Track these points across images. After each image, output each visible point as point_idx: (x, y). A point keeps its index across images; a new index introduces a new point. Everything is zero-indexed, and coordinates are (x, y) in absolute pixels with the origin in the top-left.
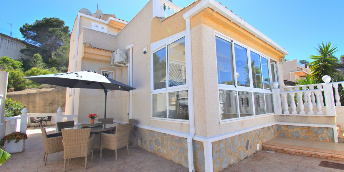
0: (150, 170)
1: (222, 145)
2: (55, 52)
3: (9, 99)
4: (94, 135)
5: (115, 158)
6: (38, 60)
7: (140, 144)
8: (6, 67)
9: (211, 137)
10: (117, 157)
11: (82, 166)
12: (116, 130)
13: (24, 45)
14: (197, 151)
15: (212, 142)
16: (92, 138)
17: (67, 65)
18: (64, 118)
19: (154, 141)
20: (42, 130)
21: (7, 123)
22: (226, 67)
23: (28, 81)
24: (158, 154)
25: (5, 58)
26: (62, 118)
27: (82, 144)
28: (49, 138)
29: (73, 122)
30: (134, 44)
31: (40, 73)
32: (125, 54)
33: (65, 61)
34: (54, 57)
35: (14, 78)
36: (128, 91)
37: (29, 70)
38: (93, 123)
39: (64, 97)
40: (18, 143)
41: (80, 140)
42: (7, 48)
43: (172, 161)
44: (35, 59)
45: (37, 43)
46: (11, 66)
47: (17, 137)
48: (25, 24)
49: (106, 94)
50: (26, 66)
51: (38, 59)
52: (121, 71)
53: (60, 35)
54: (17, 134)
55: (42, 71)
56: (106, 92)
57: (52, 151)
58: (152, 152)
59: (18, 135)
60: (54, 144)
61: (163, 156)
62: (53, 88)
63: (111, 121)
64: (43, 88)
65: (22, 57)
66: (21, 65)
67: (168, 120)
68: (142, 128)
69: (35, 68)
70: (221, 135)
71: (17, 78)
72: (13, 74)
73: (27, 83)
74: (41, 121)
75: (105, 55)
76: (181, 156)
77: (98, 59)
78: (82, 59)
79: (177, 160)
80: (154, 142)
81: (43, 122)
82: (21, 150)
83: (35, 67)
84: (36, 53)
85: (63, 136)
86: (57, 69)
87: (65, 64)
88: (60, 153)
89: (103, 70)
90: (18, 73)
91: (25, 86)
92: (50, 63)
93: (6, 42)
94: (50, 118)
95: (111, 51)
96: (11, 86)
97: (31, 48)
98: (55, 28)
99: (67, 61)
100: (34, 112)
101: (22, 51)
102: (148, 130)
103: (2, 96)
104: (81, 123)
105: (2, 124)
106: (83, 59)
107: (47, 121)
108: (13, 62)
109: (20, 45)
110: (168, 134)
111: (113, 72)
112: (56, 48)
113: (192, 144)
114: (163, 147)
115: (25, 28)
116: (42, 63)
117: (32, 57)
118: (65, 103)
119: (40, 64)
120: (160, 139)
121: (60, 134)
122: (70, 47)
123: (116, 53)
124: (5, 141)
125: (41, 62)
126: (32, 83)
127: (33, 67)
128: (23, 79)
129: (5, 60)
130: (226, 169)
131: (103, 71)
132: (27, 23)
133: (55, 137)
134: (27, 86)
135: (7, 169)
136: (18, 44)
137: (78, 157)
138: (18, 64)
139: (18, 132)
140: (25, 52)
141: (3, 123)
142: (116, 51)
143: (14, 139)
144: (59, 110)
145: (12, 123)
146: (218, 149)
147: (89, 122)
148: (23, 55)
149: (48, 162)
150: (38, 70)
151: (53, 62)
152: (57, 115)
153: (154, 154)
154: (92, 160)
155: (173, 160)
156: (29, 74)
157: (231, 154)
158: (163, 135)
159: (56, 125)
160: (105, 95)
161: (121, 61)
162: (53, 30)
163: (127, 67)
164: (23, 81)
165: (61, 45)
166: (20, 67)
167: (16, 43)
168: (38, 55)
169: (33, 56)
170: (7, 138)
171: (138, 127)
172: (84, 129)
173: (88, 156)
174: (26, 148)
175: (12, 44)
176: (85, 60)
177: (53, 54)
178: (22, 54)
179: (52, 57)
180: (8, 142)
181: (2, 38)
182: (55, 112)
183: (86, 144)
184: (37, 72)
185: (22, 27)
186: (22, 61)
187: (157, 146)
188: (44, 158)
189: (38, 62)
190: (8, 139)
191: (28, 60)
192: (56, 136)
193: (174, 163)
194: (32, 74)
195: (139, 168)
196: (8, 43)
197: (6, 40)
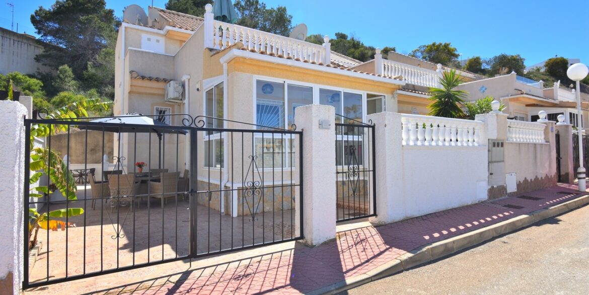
2: (93, 61)
6: (66, 76)
13: (39, 46)
17: (113, 84)
25: (16, 76)
29: (121, 171)
30: (189, 75)
31: (72, 100)
32: (180, 87)
33: (111, 77)
34: (91, 70)
37: (57, 97)
38: (141, 172)
42: (13, 54)
44: (61, 75)
48: (38, 9)
51: (67, 74)
52: (179, 107)
53: (100, 27)
55: (75, 97)
56: (160, 136)
65: (38, 69)
66: (41, 86)
69: (65, 92)
74: (81, 175)
75: (157, 87)
78: (129, 93)
81: (83, 176)
84: (63, 64)
86: (98, 92)
87: (111, 82)
90: (41, 102)
92: (86, 80)
93: (10, 43)
94: (93, 171)
95: (167, 80)
97: (52, 51)
98: (90, 16)
101: (38, 59)
108: (28, 82)
109: (33, 47)
111: (171, 108)
112: (94, 53)
115: (39, 16)
118: (113, 150)
119: (70, 84)
125: (72, 80)
127: (60, 90)
129: (16, 79)
131: (156, 108)
132: (41, 7)
136: (30, 45)
138: (36, 86)
140: (43, 59)
142: (169, 84)
144: (105, 158)
147: (136, 170)
148: (40, 65)
150: (69, 97)
151: (90, 78)
160: (159, 140)
161: (176, 96)
162: (86, 20)
163: (184, 103)
166: (39, 90)
167: (26, 44)
168: (66, 67)
169: (57, 69)
175: (20, 45)
176: (132, 94)
177: (90, 64)
178: (37, 63)
179: (89, 69)
181: (2, 37)
182: (99, 163)
184: (68, 100)
185: (34, 14)
186: (41, 78)
189: (66, 80)
191: (50, 77)
194: (62, 103)
196: (14, 44)
197: (10, 39)
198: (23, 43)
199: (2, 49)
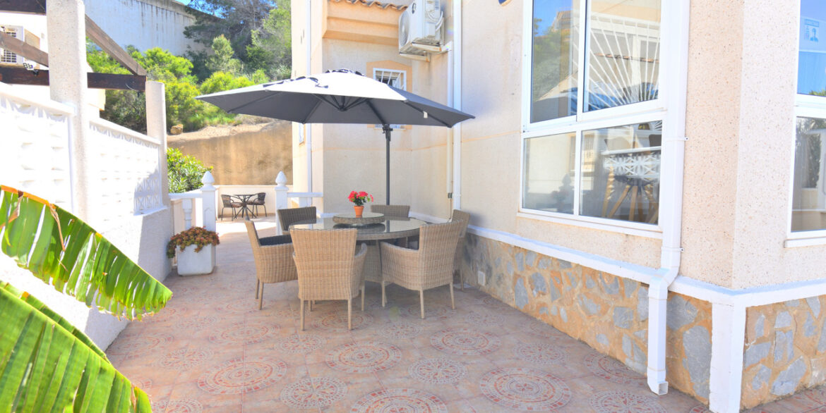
0: (517, 359)
1: (783, 321)
2: (258, 30)
3: (174, 152)
4: (364, 245)
5: (420, 313)
6: (224, 53)
7: (484, 281)
8: (160, 74)
9: (745, 291)
10: (425, 311)
11: (340, 321)
12: (421, 238)
13: (190, 15)
14: (682, 330)
15: (749, 306)
16: (362, 255)
17: (288, 62)
18: (292, 199)
19: (527, 281)
20: (247, 226)
21: (175, 207)
22: (812, 35)
23: (209, 108)
24: (539, 318)
25: (156, 53)
26: (289, 198)
27: (339, 268)
28: (263, 247)
29: (314, 209)
31: (230, 84)
32: (438, 11)
33: (283, 52)
34: (257, 44)
35: (179, 100)
36: (450, 126)
37: (209, 80)
38: (361, 215)
39: (288, 148)
40: (201, 252)
41: (333, 257)
42: (157, 28)
43: (586, 344)
44: (216, 52)
45: (216, 8)
46: (171, 71)
47: (198, 239)
49: (388, 138)
50: (201, 71)
51: (224, 49)
52: (427, 67)
54: (198, 231)
55: (234, 81)
56: (387, 131)
57: (272, 278)
58: (522, 308)
59: (199, 236)
60: (276, 262)
61: (555, 327)
62: (264, 125)
63: (403, 213)
64: (241, 123)
65: (189, 47)
66: (190, 69)
67: (576, 220)
68: (490, 240)
69: (219, 72)
70: (784, 286)
71: (186, 101)
72: (177, 90)
73: (207, 112)
74: (244, 204)
75: (382, 22)
76: (620, 337)
77: (364, 36)
78: (324, 38)
79: (603, 344)
80: (527, 283)
81: (248, 206)
82: (209, 270)
83: (219, 70)
84: (217, 35)
85: (294, 243)
86: (266, 74)
87: (284, 61)
88: (291, 284)
89: (378, 70)
90: (187, 87)
91: (203, 120)
92: (251, 59)
93: (152, 11)
94: (262, 197)
95: (398, 7)
96: (175, 120)
97: (205, 22)
99: (286, 51)
100: (229, 182)
101: (188, 33)
102: (509, 246)
103: (159, 143)
104: (332, 215)
105: (165, 208)
106: (327, 36)
107: (257, 204)
108: (173, 62)
109: (181, 17)
110: (578, 265)
111: (405, 72)
112: (259, 18)
113: (665, 303)
114: (557, 301)
116: (233, 60)
117: (210, 46)
118: (291, 163)
119: (229, 64)
120: (547, 277)
121: (286, 239)
122: (290, 12)
123: (413, 12)
124: (175, 247)
125: (232, 58)
126: (218, 112)
127: (214, 71)
128: (197, 104)
129: (157, 57)
130: (787, 398)
131: (377, 72)
133: (277, 246)
134: (207, 120)
135: (184, 309)
136: (178, 14)
137: (331, 299)
138: (184, 67)
139: (200, 228)
140: (195, 33)
141: (168, 206)
142: (411, 6)
143: (193, 243)
144: (280, 178)
145: (186, 205)
146: (765, 333)
147: (350, 211)
148: (191, 41)
149: (266, 304)
150: (226, 80)
151: (257, 57)
152: (277, 190)
153: (527, 316)
154: (363, 310)
155: (590, 341)
156: (208, 91)
157: (816, 352)
158: (558, 264)
159: (277, 216)
160: (385, 140)
161: (427, 35)
163: (447, 52)
164: (200, 109)
165: (270, 9)
166: (188, 73)
167: (173, 13)
168: (222, 39)
169: (212, 43)
170: (178, 240)
171: (478, 234)
172: (341, 230)
173: (353, 299)
174: (218, 265)
175: (164, 14)
176: (330, 41)
177: (254, 33)
178: (187, 39)
179: (254, 42)
180: (182, 249)
182: (271, 184)
183: (347, 269)
184: (225, 85)
186: (191, 59)
187: (539, 296)
188: (256, 291)
189: (224, 57)
190: (181, 243)
191: (202, 55)
192: (279, 243)
193: (595, 353)
194: (215, 88)
195: (487, 348)
196: (157, 13)
197: (152, 6)
198: (168, 12)
199: (143, 20)
